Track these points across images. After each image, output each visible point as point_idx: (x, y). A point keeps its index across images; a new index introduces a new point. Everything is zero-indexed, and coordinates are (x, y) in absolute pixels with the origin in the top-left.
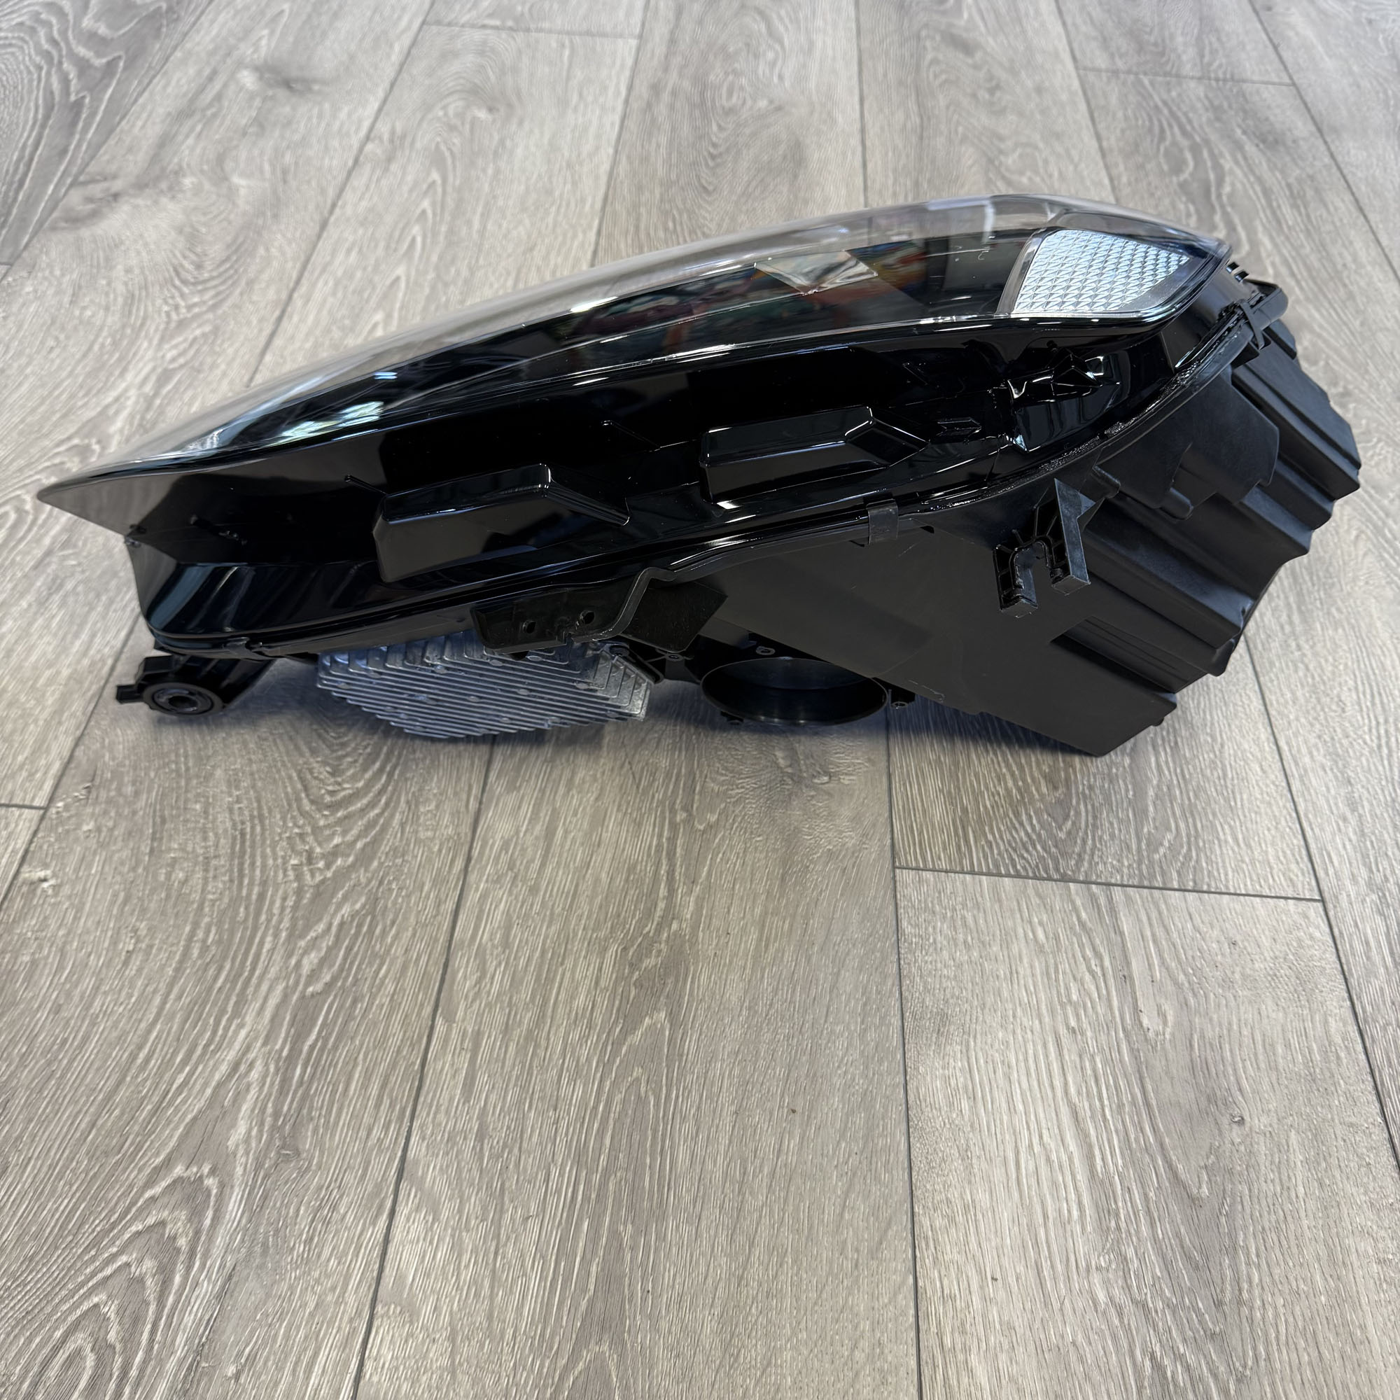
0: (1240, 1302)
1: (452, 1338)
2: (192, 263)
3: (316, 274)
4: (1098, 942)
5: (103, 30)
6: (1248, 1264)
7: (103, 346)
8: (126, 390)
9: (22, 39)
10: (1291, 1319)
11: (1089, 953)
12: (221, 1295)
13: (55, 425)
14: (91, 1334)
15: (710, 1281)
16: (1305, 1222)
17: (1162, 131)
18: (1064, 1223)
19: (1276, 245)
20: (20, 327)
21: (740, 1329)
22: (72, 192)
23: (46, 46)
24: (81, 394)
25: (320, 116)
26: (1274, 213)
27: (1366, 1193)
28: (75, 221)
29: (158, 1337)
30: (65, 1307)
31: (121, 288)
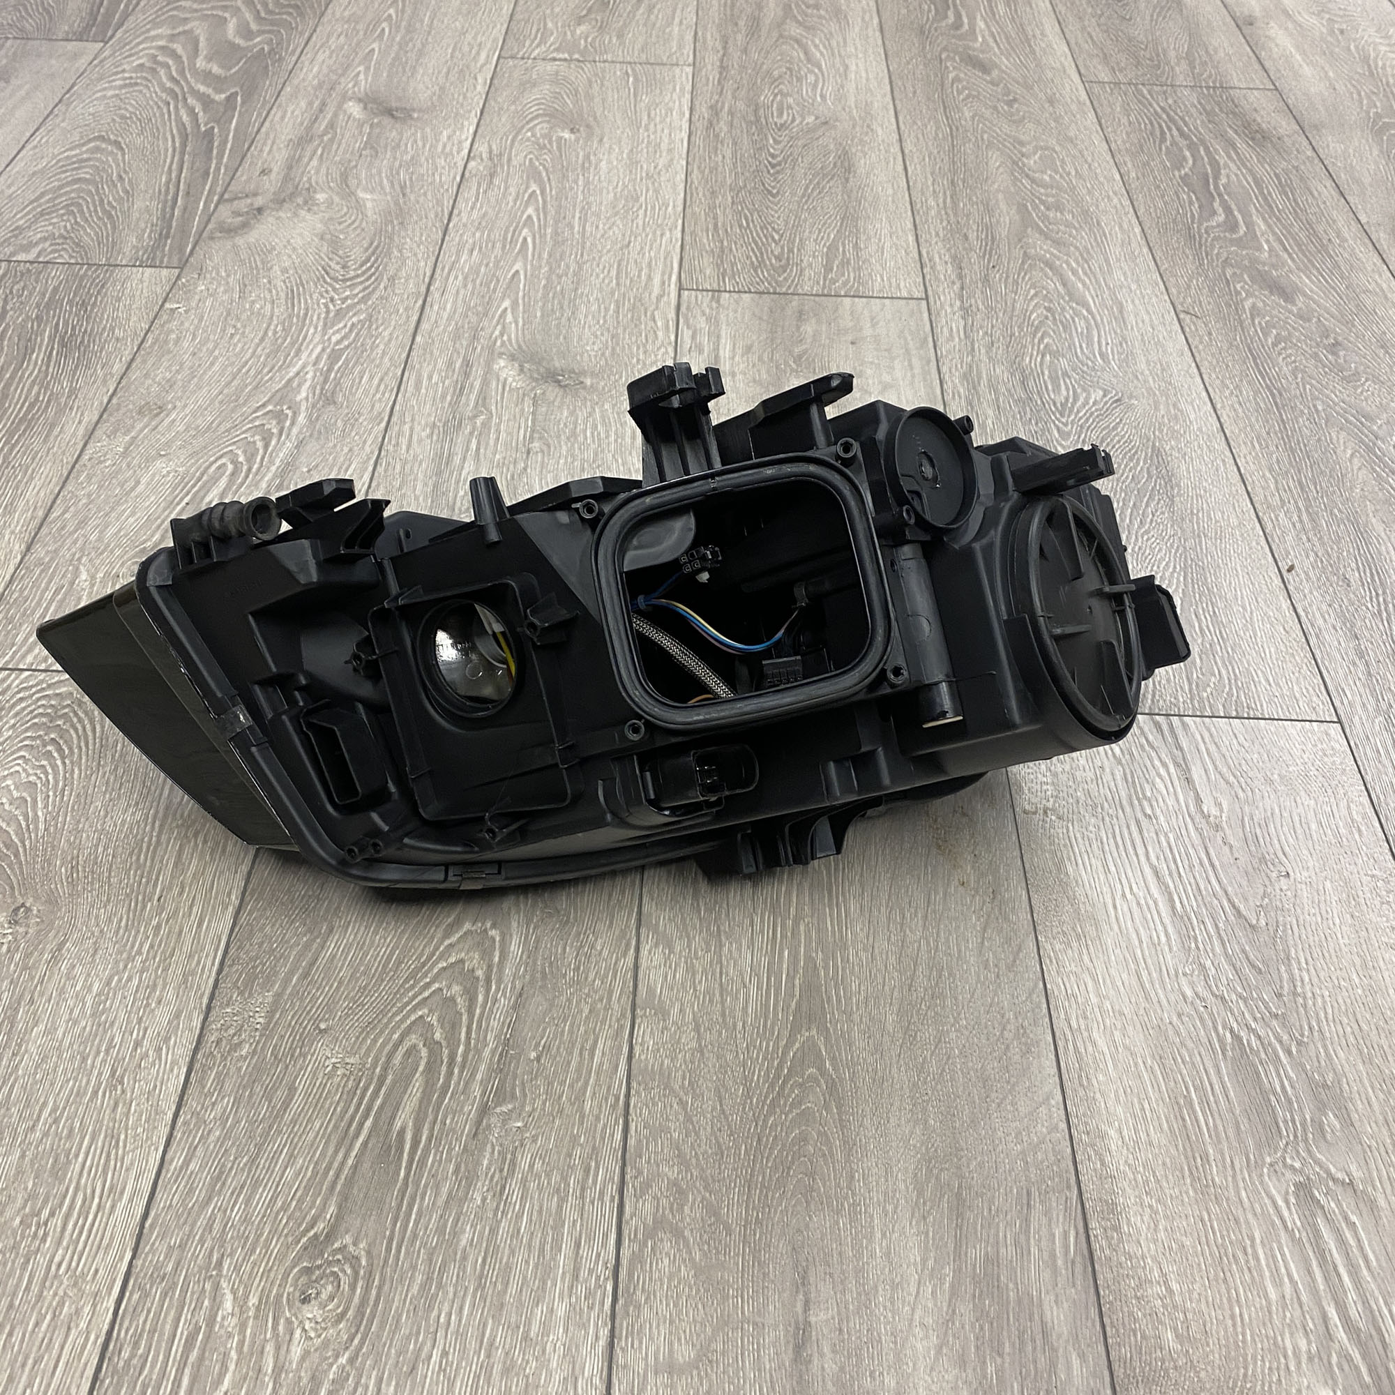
0: (1295, 994)
1: (697, 1029)
2: (338, 263)
3: (446, 270)
4: (1163, 756)
5: (216, 69)
6: (1300, 969)
7: (275, 332)
8: (304, 367)
9: (146, 79)
10: (1335, 1005)
11: (1157, 763)
12: (515, 1007)
13: (249, 395)
14: (421, 1035)
15: (887, 988)
16: (1341, 941)
17: (1163, 133)
18: (1155, 945)
19: (1269, 226)
20: (201, 320)
21: (915, 1018)
22: (221, 207)
23: (168, 85)
24: (265, 370)
25: (424, 139)
26: (1265, 199)
27: (1387, 921)
28: (230, 231)
29: (473, 1035)
30: (398, 1018)
31: (280, 284)
